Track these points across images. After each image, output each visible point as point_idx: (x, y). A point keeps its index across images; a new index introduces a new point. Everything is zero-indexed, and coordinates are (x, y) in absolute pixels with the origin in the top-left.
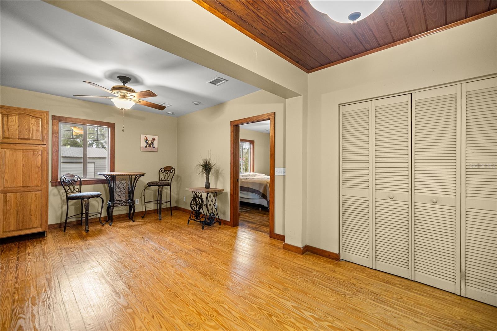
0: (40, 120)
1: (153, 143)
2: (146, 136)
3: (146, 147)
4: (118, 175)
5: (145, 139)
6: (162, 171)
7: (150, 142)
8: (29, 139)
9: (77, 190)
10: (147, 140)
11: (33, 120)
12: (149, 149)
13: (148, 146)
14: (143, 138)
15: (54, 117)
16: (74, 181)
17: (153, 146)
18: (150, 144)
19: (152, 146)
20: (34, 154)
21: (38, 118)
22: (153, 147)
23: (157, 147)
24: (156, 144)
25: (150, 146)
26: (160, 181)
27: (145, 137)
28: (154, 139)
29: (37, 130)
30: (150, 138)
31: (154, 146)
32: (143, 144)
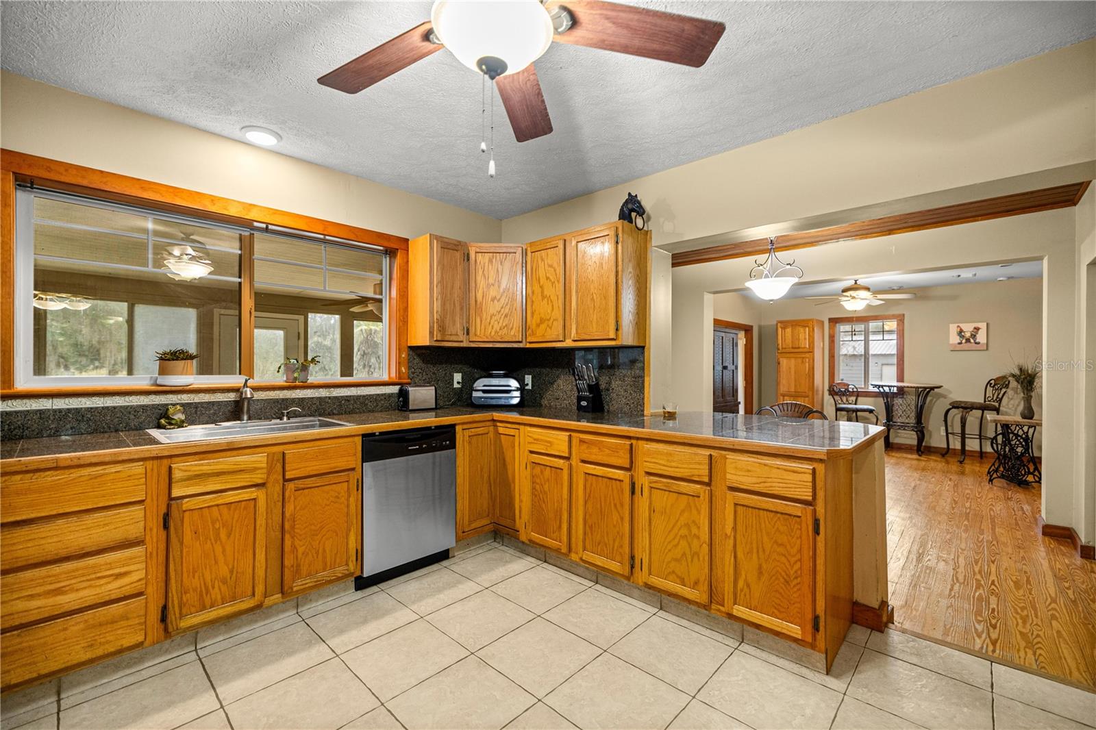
0: (807, 329)
1: (975, 336)
2: (961, 325)
3: (960, 343)
4: (908, 387)
5: (959, 330)
6: (991, 384)
7: (968, 335)
8: (799, 348)
9: (850, 402)
10: (961, 331)
11: (802, 330)
12: (965, 346)
13: (964, 341)
14: (953, 329)
15: (831, 320)
16: (848, 391)
17: (975, 341)
18: (969, 340)
19: (972, 341)
20: (803, 362)
21: (806, 326)
22: (976, 343)
23: (985, 342)
24: (981, 337)
25: (970, 342)
26: (985, 401)
27: (958, 326)
28: (977, 329)
29: (805, 339)
30: (968, 328)
31: (977, 341)
32: (954, 339)
